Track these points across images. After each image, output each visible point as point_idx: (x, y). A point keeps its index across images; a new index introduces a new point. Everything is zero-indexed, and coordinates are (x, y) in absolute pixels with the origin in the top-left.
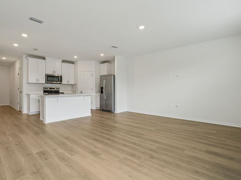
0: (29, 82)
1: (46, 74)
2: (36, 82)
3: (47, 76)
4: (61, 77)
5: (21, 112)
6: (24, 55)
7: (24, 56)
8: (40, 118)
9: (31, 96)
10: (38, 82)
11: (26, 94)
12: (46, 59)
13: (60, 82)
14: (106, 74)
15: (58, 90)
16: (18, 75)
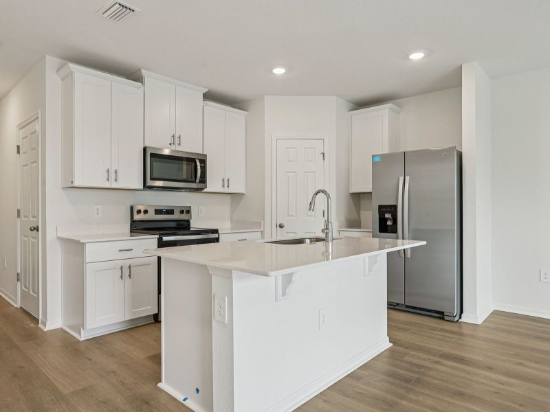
0: (77, 184)
1: (145, 149)
2: (107, 185)
3: (152, 155)
4: (203, 162)
5: (36, 320)
6: (48, 58)
7: (51, 62)
8: (160, 381)
9: (91, 252)
10: (115, 185)
11: (61, 239)
12: (147, 80)
13: (200, 186)
14: (386, 151)
15: (184, 217)
16: (18, 152)
